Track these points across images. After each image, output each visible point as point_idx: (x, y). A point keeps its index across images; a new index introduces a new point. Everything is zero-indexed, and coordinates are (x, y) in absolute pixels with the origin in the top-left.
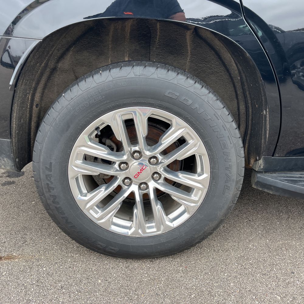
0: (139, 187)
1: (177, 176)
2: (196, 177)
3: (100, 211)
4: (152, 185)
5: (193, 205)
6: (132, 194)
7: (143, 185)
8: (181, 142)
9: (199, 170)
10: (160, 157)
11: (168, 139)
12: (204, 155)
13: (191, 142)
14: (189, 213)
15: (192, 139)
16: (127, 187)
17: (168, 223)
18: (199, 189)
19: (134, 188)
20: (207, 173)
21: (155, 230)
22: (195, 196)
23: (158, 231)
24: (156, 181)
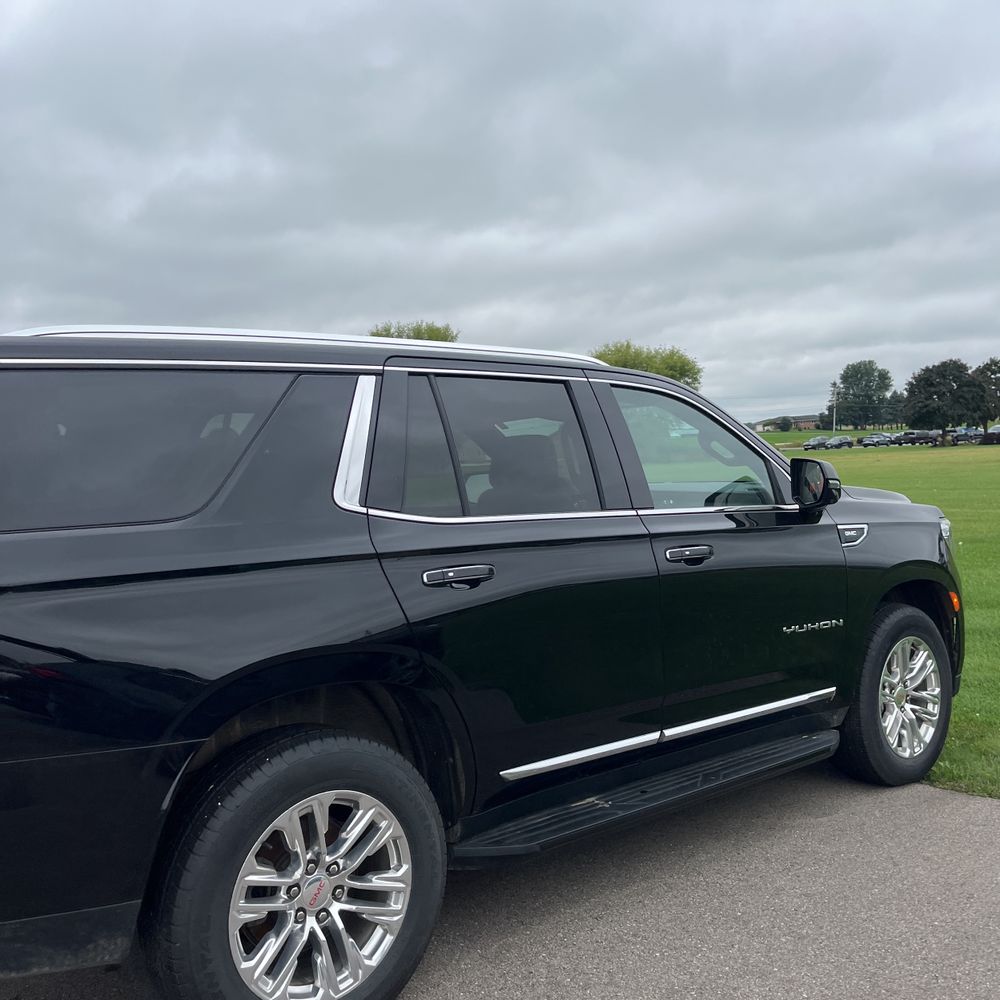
0: (317, 918)
1: (371, 881)
2: (391, 874)
3: (271, 982)
4: (335, 908)
5: (396, 918)
6: (312, 934)
7: (322, 914)
8: (371, 829)
9: (394, 862)
10: (341, 862)
11: (353, 832)
12: (400, 837)
13: (383, 824)
14: (392, 934)
15: (385, 819)
16: (300, 926)
17: (367, 962)
18: (399, 890)
19: (311, 922)
20: (406, 863)
21: (351, 981)
22: (396, 903)
23: (355, 980)
24: (338, 900)
